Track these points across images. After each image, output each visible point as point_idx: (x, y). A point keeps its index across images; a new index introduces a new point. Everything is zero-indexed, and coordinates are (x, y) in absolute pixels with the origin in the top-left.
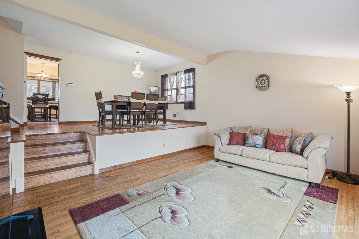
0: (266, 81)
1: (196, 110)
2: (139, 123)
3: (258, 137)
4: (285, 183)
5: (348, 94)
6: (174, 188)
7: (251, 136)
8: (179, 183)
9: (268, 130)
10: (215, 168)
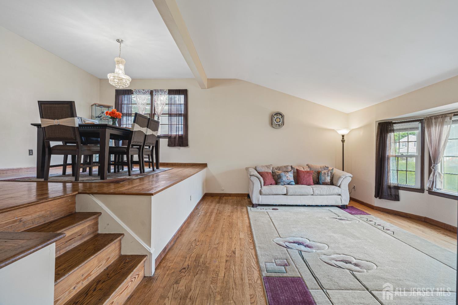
0: (281, 119)
1: (189, 147)
2: (133, 168)
3: (290, 174)
4: (330, 211)
5: (343, 136)
6: (291, 244)
7: (283, 174)
8: (280, 237)
9: (292, 167)
10: (268, 213)
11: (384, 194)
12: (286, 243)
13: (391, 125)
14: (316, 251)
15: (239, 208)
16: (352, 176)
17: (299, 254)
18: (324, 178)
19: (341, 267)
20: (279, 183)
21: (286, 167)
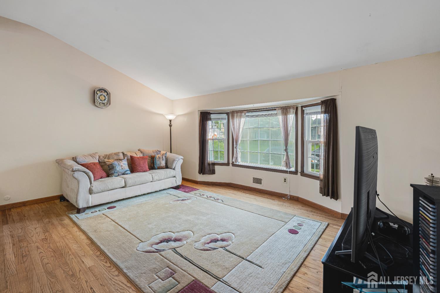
0: (107, 97)
3: (124, 162)
4: (168, 193)
5: (170, 121)
6: (159, 244)
7: (116, 163)
8: (142, 242)
9: (123, 154)
10: (106, 216)
11: (206, 170)
12: (154, 246)
13: (209, 115)
14: (187, 242)
15: (55, 221)
16: (183, 158)
17: (175, 253)
18: (159, 162)
19: (215, 248)
20: (113, 174)
21: (117, 154)
